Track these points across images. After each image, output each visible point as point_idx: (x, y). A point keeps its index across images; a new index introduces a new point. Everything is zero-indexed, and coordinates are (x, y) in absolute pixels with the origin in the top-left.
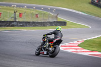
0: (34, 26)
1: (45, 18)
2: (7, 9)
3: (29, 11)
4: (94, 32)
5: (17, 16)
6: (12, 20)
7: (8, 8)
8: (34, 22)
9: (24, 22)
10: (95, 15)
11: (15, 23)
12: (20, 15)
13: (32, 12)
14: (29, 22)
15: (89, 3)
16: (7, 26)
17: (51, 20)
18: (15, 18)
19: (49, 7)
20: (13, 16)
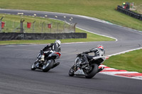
0: (46, 39)
1: (59, 29)
2: (12, 18)
3: (39, 20)
4: (121, 46)
5: (24, 26)
6: (19, 31)
7: (13, 16)
8: (45, 34)
9: (33, 34)
10: (122, 24)
11: (22, 36)
12: (29, 25)
13: (43, 21)
14: (39, 34)
15: (115, 10)
16: (12, 39)
17: (67, 31)
18: (22, 29)
19: (65, 15)
20: (19, 26)
